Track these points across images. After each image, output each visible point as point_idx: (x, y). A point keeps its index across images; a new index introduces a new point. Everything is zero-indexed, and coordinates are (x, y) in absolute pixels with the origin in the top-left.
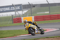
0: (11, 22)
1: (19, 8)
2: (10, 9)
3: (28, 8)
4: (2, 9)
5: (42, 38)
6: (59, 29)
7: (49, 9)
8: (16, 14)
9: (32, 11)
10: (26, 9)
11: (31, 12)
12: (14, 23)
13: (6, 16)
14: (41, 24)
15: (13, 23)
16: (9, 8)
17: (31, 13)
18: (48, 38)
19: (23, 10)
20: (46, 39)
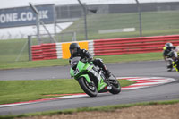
2: (19, 17)
3: (71, 17)
5: (139, 105)
6: (173, 80)
7: (140, 19)
9: (88, 25)
10: (67, 17)
11: (86, 27)
12: (34, 59)
13: (6, 38)
14: (117, 64)
15: (30, 60)
17: (86, 31)
18: (155, 104)
19: (58, 20)
20: (151, 107)
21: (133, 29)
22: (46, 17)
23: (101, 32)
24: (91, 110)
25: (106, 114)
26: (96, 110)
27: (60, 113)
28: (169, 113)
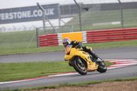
0: (35, 44)
1: (51, 12)
2: (32, 14)
3: (72, 13)
4: (14, 15)
7: (122, 15)
8: (46, 25)
12: (41, 46)
15: (38, 47)
16: (29, 12)
17: (80, 25)
18: (120, 80)
19: (62, 16)
21: (119, 23)
22: (53, 14)
23: (94, 25)
24: (70, 86)
25: (81, 88)
26: (74, 85)
27: (46, 88)
28: (130, 88)
